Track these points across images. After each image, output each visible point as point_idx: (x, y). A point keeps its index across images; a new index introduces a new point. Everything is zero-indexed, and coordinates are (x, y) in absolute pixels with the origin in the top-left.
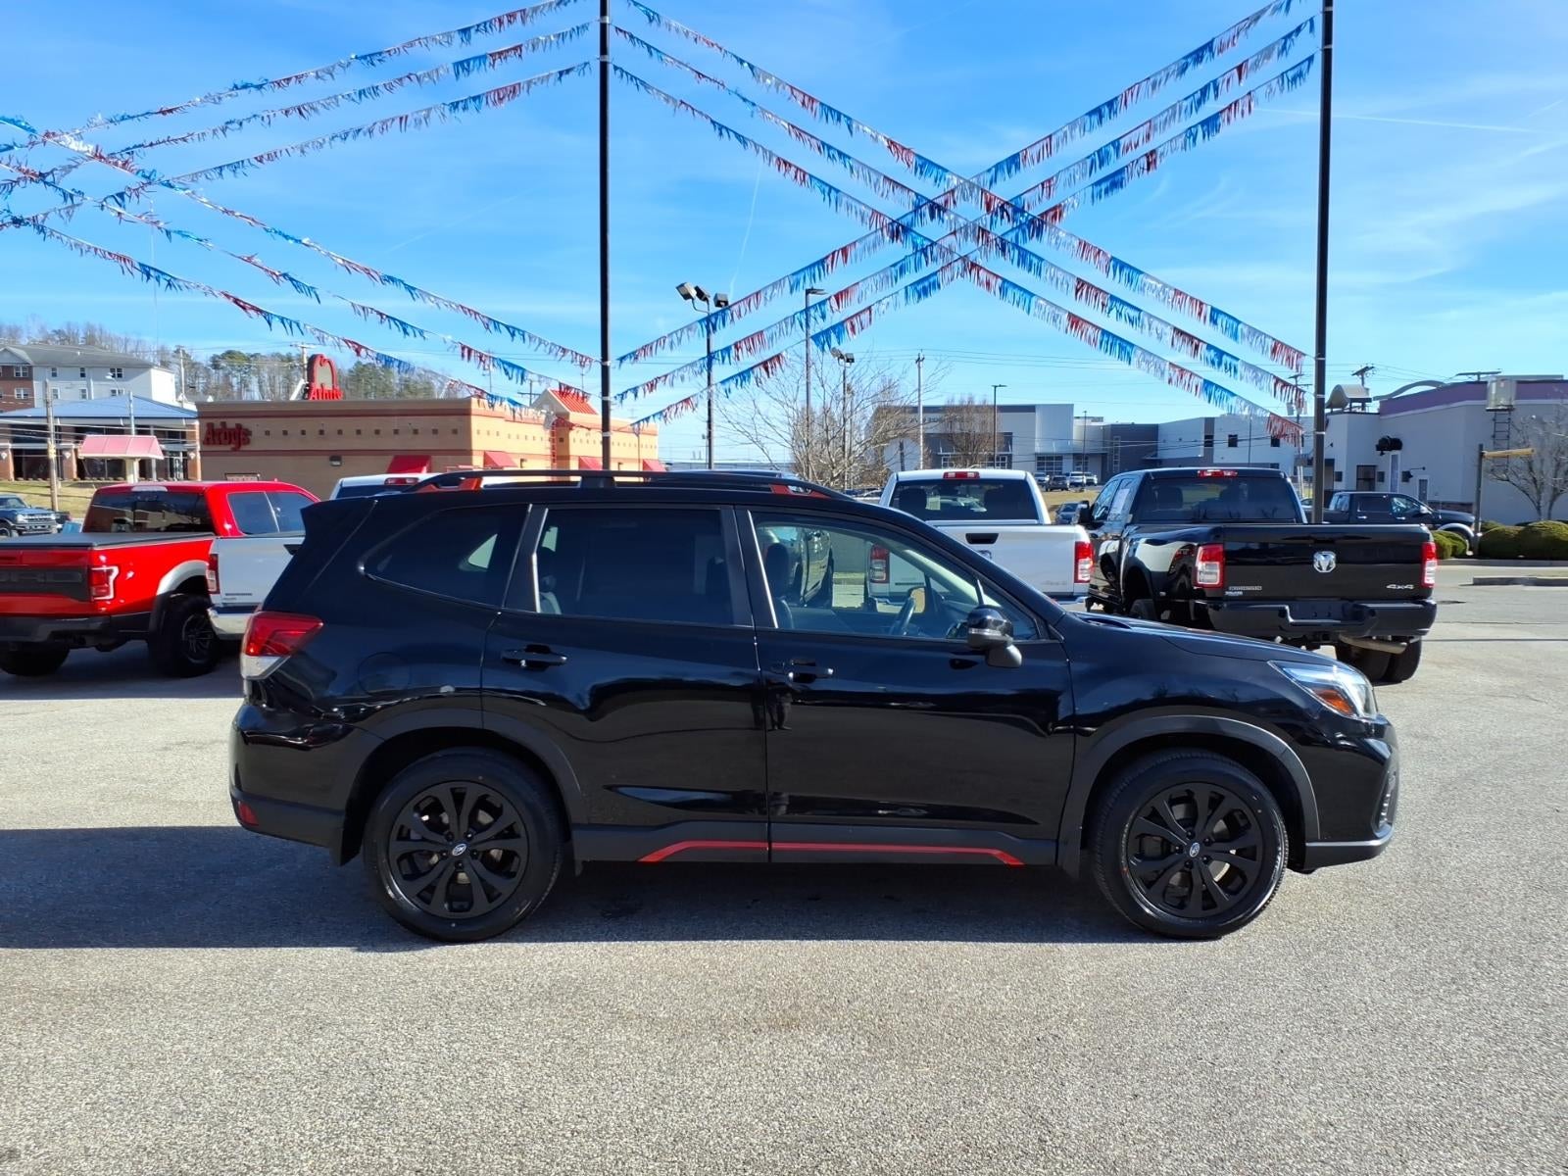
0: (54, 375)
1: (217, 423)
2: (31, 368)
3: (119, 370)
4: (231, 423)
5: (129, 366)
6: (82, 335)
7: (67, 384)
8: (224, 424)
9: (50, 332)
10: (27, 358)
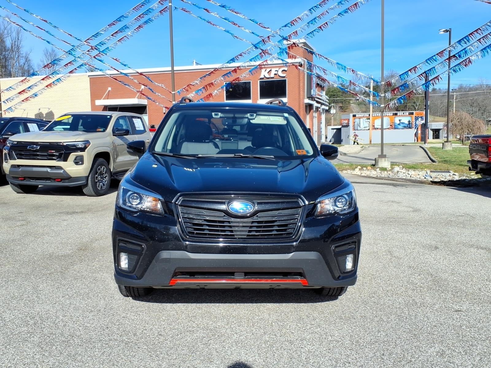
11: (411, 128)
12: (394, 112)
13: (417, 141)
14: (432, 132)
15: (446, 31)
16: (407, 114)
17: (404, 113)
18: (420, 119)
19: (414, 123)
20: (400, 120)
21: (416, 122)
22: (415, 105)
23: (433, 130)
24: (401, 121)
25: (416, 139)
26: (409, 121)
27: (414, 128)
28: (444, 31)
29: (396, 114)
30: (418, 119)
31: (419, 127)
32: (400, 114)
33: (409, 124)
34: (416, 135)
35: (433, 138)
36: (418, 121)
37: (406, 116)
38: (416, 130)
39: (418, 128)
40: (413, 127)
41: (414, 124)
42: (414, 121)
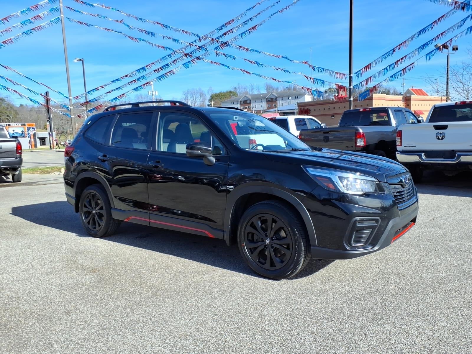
0: (282, 99)
1: (302, 108)
2: (277, 98)
3: (297, 96)
4: (306, 108)
5: (299, 95)
6: (292, 88)
7: (285, 101)
8: (304, 108)
9: (285, 88)
10: (276, 95)
11: (25, 137)
12: (7, 124)
13: (32, 147)
14: (39, 140)
15: (80, 60)
16: (20, 125)
17: (16, 124)
18: (31, 129)
19: (27, 132)
20: (13, 130)
21: (28, 132)
22: (8, 118)
23: (40, 139)
24: (15, 131)
25: (30, 146)
26: (22, 131)
27: (28, 137)
28: (78, 60)
29: (9, 125)
30: (30, 129)
31: (32, 136)
32: (14, 125)
33: (23, 133)
34: (30, 142)
35: (41, 145)
36: (30, 131)
37: (19, 127)
38: (29, 139)
39: (30, 137)
40: (26, 136)
41: (27, 134)
42: (27, 131)
